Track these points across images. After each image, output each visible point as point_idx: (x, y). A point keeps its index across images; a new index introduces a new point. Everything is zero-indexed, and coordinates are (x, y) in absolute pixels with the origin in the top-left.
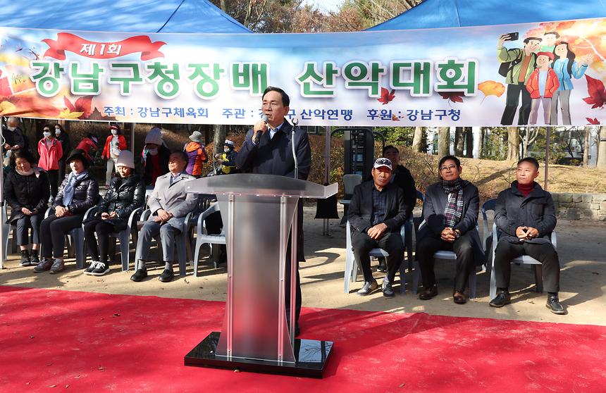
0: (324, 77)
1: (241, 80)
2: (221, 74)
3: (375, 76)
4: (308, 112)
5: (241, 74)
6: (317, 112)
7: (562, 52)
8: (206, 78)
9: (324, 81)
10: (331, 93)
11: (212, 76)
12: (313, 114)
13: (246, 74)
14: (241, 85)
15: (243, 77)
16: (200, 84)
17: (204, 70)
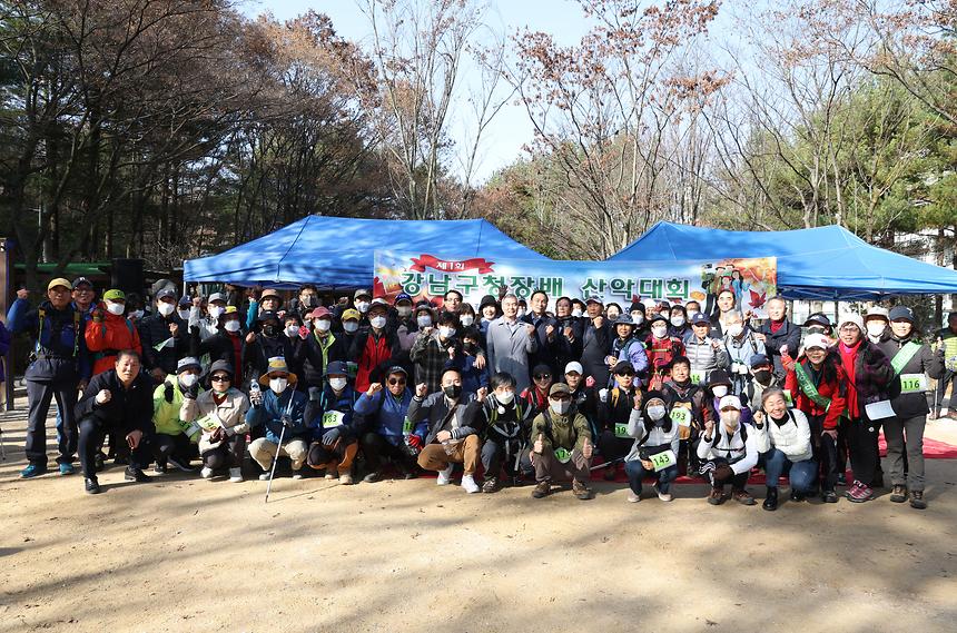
0: (598, 287)
3: (629, 288)
5: (545, 285)
7: (736, 276)
8: (523, 287)
9: (598, 290)
11: (526, 285)
13: (548, 285)
16: (518, 290)
17: (521, 281)
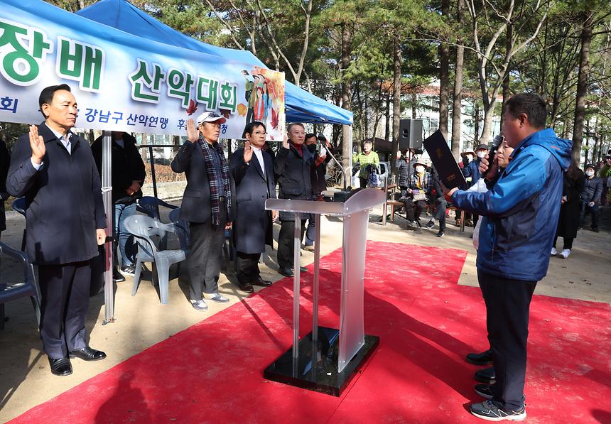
0: (153, 80)
1: (71, 65)
2: (45, 51)
3: (188, 87)
4: (133, 118)
5: (72, 58)
6: (142, 118)
7: (265, 89)
8: (21, 52)
9: (152, 85)
10: (156, 98)
11: (30, 49)
12: (138, 120)
13: (77, 59)
14: (70, 73)
15: (73, 62)
16: (9, 58)
17: (19, 36)
